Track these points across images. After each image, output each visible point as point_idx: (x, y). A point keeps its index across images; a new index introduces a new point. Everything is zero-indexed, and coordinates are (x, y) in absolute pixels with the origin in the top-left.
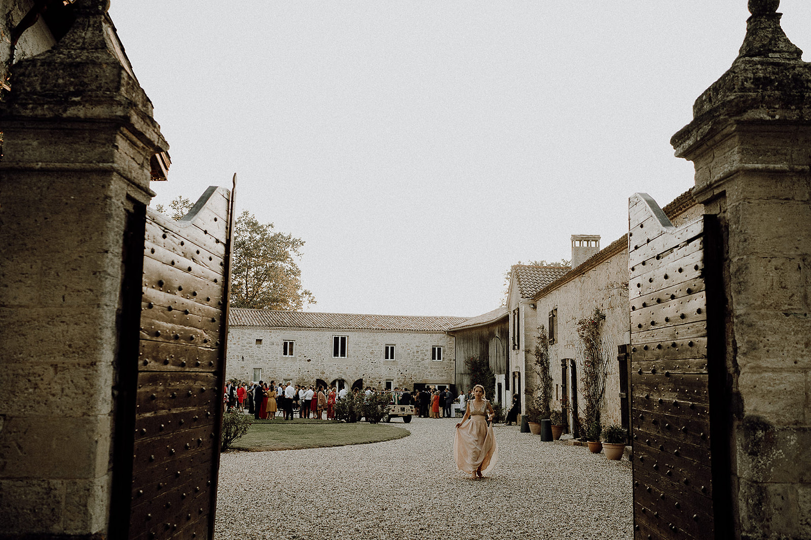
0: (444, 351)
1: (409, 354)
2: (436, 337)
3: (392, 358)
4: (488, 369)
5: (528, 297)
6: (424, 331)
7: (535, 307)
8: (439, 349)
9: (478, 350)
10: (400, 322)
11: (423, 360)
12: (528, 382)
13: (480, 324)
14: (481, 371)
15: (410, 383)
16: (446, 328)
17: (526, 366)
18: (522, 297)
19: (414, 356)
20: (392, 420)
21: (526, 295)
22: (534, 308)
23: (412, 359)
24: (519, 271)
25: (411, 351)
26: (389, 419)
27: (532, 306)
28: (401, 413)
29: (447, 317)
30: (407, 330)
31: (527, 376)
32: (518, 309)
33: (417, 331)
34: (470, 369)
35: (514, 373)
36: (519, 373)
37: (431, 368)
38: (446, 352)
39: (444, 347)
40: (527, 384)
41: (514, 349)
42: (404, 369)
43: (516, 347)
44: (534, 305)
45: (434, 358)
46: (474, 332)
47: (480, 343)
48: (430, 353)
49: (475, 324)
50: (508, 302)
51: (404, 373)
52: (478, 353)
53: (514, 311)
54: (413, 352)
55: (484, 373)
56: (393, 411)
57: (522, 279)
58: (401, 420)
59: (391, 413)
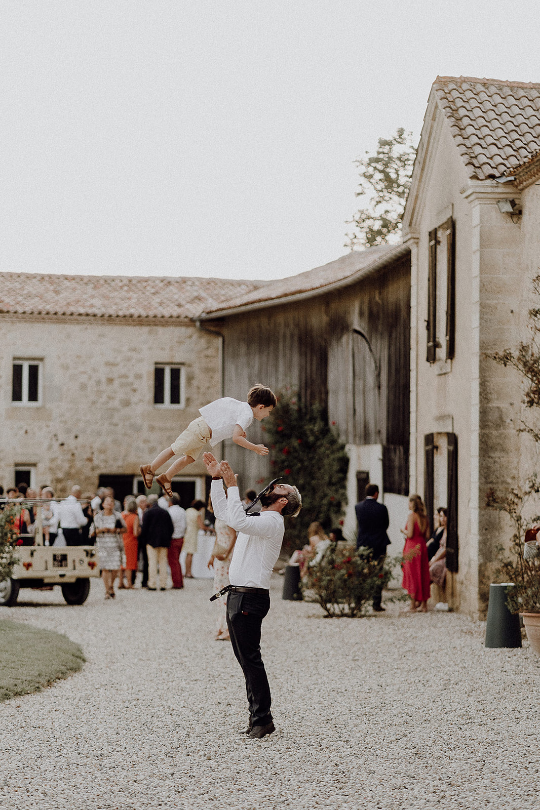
0: (190, 379)
1: (83, 387)
2: (167, 335)
3: (33, 396)
4: (326, 431)
5: (492, 177)
6: (129, 320)
7: (517, 213)
8: (175, 374)
9: (296, 372)
10: (57, 292)
11: (127, 403)
12: (488, 468)
13: (300, 292)
14: (302, 436)
15: (87, 471)
16: (196, 310)
17: (484, 413)
18: (475, 177)
19: (99, 393)
20: (25, 594)
21: (488, 170)
22: (512, 215)
23: (94, 403)
24: (455, 94)
25: (90, 378)
26: (14, 593)
27: (508, 208)
28: (52, 573)
29: (199, 279)
30: (80, 315)
31: (486, 448)
32: (452, 224)
33: (109, 319)
34: (269, 431)
35: (429, 439)
36: (453, 439)
37: (152, 428)
38: (195, 383)
39: (190, 366)
40: (486, 473)
41: (432, 357)
42: (68, 431)
43: (442, 352)
44: (513, 203)
45: (158, 398)
46: (280, 319)
47: (301, 354)
48: (147, 386)
49: (286, 295)
50: (409, 209)
51: (71, 443)
52: (295, 381)
53: (433, 235)
54: (99, 383)
55: (314, 443)
56: (28, 566)
57: (466, 121)
58: (56, 594)
59: (19, 572)
